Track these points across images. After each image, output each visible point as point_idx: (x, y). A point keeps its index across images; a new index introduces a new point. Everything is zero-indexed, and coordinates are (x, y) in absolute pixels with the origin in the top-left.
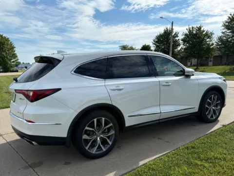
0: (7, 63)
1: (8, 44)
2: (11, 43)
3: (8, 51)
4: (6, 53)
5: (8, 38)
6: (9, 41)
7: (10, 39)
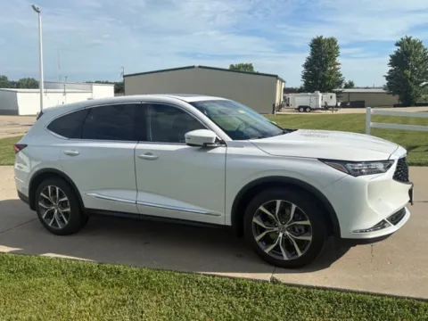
0: (411, 90)
1: (417, 54)
2: (425, 50)
3: (417, 66)
4: (413, 71)
5: (420, 43)
6: (421, 46)
7: (423, 44)
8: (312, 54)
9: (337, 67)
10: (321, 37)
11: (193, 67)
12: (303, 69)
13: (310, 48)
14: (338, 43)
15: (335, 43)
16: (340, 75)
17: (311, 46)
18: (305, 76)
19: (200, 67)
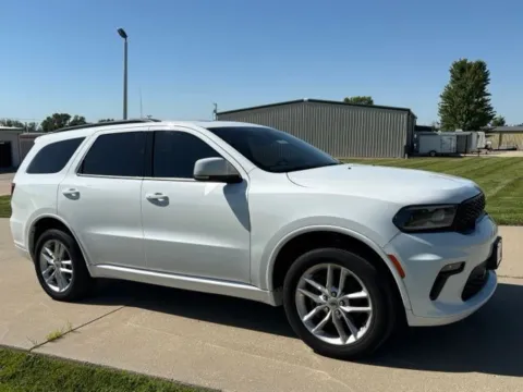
8: (453, 82)
9: (486, 98)
10: (466, 60)
11: (302, 101)
12: (440, 100)
13: (449, 74)
14: (487, 68)
15: (484, 69)
16: (490, 108)
17: (451, 71)
18: (443, 110)
19: (310, 101)
